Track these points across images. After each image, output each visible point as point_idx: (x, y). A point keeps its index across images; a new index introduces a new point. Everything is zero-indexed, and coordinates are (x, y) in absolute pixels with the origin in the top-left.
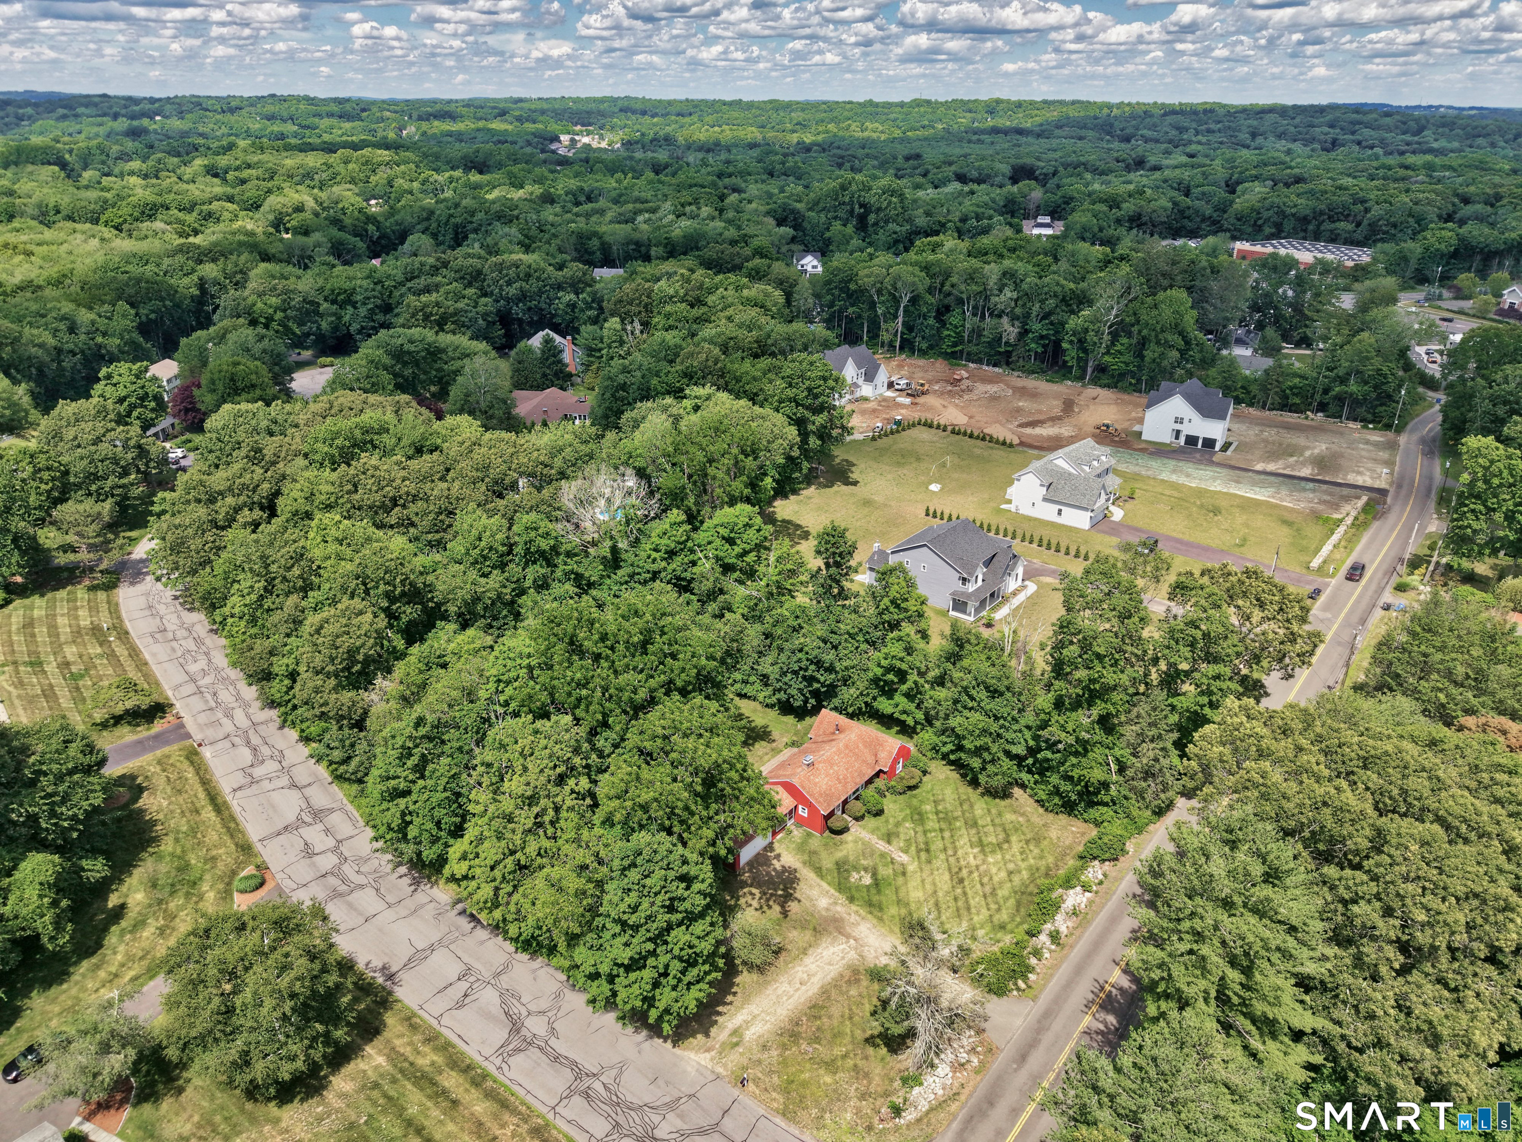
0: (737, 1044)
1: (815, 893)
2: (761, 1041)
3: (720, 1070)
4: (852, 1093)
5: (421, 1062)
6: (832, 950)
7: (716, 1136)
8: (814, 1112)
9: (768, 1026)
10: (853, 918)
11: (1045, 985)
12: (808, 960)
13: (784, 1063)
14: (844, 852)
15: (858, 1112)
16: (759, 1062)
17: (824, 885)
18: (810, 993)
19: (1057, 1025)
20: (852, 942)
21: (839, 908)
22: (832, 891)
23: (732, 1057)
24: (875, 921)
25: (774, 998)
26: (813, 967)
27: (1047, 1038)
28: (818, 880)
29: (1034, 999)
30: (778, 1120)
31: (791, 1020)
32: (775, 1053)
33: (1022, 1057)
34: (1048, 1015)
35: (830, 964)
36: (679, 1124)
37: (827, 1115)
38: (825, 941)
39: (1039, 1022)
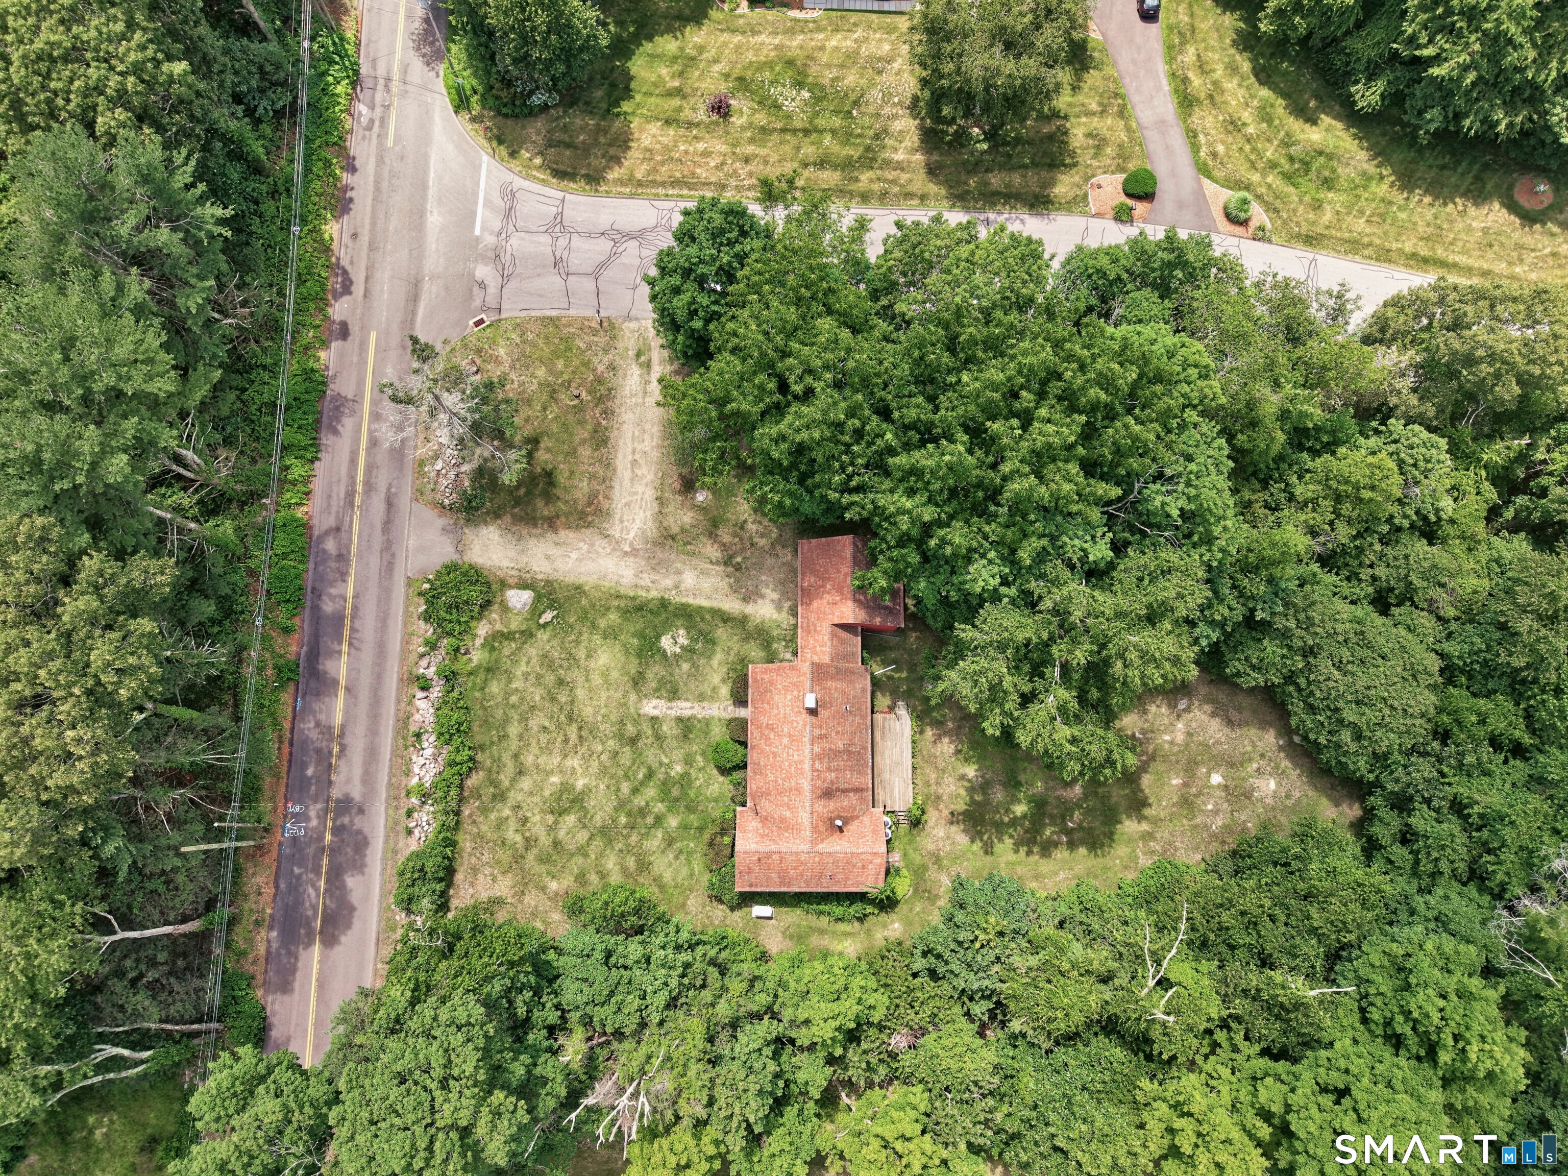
0: (638, 355)
1: (707, 584)
2: (621, 373)
3: (633, 325)
4: (513, 376)
5: (870, 174)
6: (638, 524)
7: (590, 270)
8: (530, 336)
9: (627, 392)
10: (646, 580)
11: (407, 607)
12: (650, 494)
13: (586, 364)
14: (715, 662)
15: (497, 361)
16: (606, 351)
17: (705, 603)
18: (620, 456)
19: (374, 561)
20: (627, 548)
21: (668, 582)
22: (691, 601)
23: (632, 341)
24: (623, 591)
25: (647, 426)
26: (640, 489)
27: (378, 540)
28: (715, 604)
29: (409, 582)
30: (554, 313)
31: (613, 413)
32: (601, 368)
33: (390, 504)
34: (389, 568)
35: (628, 504)
36: (624, 259)
37: (518, 340)
38: (652, 531)
39: (393, 555)
